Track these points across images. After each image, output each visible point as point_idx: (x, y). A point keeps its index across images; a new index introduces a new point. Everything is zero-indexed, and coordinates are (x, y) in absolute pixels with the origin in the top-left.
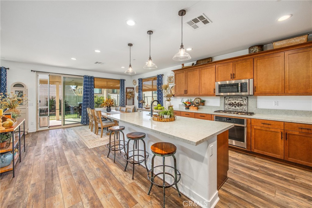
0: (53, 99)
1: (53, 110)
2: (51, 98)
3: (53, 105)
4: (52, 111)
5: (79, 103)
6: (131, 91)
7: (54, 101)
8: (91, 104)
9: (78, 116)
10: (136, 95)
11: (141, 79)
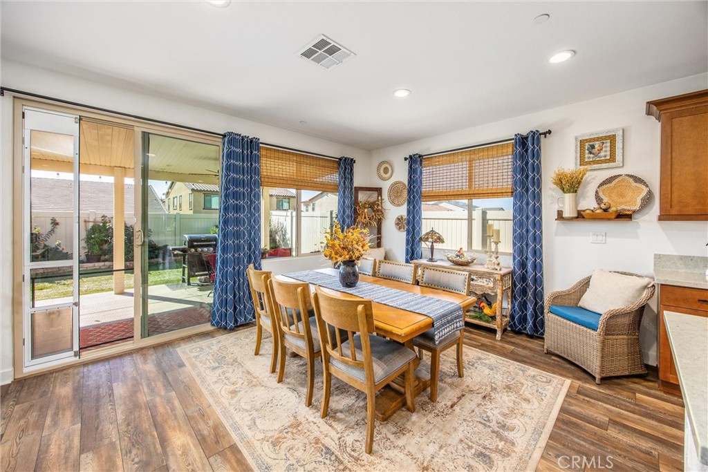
0: (105, 223)
1: (107, 257)
2: (100, 220)
3: (106, 242)
4: (103, 258)
5: (186, 236)
6: (372, 200)
7: (107, 230)
8: (250, 248)
9: (186, 277)
10: (394, 211)
11: (420, 156)
